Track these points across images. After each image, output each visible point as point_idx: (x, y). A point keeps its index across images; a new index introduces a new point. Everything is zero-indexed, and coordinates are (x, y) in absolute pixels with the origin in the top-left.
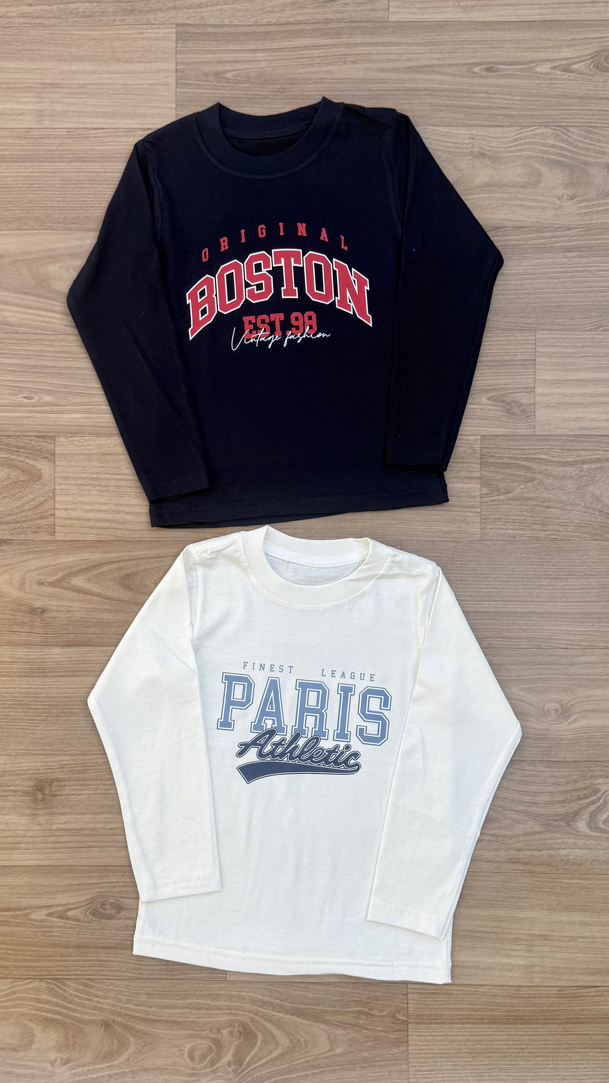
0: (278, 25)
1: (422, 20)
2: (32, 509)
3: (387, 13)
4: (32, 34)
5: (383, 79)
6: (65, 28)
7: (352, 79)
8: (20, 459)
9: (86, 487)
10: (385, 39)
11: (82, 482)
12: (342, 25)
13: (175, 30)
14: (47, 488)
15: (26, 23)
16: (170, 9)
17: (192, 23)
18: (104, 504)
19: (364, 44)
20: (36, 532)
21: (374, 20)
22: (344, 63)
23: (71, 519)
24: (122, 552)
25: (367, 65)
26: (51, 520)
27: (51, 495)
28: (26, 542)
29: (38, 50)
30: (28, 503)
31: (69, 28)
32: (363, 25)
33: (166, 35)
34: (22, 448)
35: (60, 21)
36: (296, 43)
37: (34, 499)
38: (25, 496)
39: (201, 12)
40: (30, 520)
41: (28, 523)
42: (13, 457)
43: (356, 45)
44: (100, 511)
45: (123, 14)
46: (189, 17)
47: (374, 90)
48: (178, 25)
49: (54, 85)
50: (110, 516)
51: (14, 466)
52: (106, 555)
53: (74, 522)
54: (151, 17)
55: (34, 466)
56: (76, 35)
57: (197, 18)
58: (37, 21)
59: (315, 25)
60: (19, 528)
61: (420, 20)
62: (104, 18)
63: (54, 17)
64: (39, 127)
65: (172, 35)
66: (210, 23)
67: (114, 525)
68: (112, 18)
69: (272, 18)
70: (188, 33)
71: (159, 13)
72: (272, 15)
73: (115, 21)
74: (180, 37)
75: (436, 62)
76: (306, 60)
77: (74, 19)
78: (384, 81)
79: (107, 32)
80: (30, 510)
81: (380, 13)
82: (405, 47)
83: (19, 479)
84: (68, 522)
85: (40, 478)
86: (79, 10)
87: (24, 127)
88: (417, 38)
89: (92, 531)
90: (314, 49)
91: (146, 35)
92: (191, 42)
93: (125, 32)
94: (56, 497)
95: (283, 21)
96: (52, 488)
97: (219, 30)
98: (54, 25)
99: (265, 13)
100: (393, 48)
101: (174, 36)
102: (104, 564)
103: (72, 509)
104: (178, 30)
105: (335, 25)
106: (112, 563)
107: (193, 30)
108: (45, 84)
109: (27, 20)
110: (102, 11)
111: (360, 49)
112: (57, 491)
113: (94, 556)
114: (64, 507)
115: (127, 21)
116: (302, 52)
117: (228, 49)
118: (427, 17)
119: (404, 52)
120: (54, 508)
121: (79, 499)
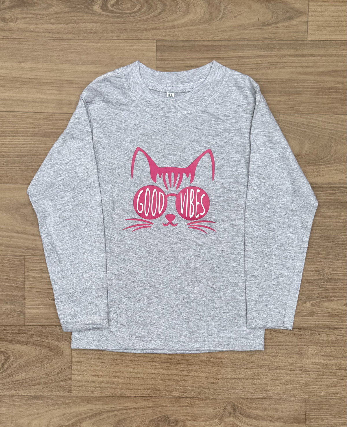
0: (229, 40)
1: (331, 39)
2: (56, 374)
3: (306, 34)
4: (54, 44)
5: (303, 80)
6: (77, 41)
7: (280, 79)
8: (48, 341)
9: (93, 360)
10: (305, 52)
11: (90, 356)
12: (274, 42)
13: (155, 44)
14: (66, 361)
15: (50, 37)
16: (152, 29)
17: (168, 39)
18: (104, 371)
19: (289, 56)
20: (59, 390)
21: (297, 39)
22: (275, 68)
23: (82, 381)
24: (116, 404)
25: (291, 70)
26: (70, 382)
27: (69, 364)
28: (51, 397)
29: (58, 56)
30: (54, 370)
31: (80, 41)
32: (289, 42)
33: (149, 47)
34: (50, 334)
35: (74, 36)
36: (241, 54)
37: (57, 368)
38: (52, 366)
39: (174, 32)
40: (54, 382)
41: (53, 384)
42: (44, 340)
43: (284, 56)
44: (102, 376)
45: (119, 32)
46: (166, 35)
47: (296, 88)
48: (158, 40)
49: (69, 82)
50: (108, 379)
51: (44, 346)
52: (106, 407)
53: (85, 383)
54: (139, 34)
55: (57, 346)
56: (85, 46)
57: (172, 35)
58: (58, 36)
59: (255, 41)
60: (47, 387)
61: (329, 40)
62: (105, 35)
63: (70, 33)
64: (59, 112)
65: (153, 48)
66: (180, 39)
67: (112, 386)
68: (111, 35)
69: (225, 36)
70: (165, 46)
71: (144, 31)
72: (225, 34)
73: (113, 37)
74: (159, 49)
75: (340, 69)
76: (248, 66)
77: (84, 35)
78: (304, 81)
79: (107, 44)
80: (54, 375)
81: (302, 34)
82: (319, 58)
83: (48, 354)
84: (81, 383)
85: (62, 354)
86: (88, 28)
87: (49, 111)
88: (327, 52)
89: (97, 390)
90: (254, 58)
91: (135, 47)
92: (167, 53)
93: (121, 45)
94: (73, 366)
95: (232, 37)
96: (70, 360)
97: (187, 44)
98: (70, 39)
99: (219, 32)
100: (310, 58)
101: (156, 48)
102: (104, 412)
103: (83, 375)
104: (157, 45)
105: (269, 42)
106: (109, 412)
107: (168, 44)
108: (63, 80)
109: (50, 35)
110: (103, 29)
111: (287, 59)
112: (74, 362)
113: (98, 407)
114: (78, 373)
115: (121, 37)
116: (245, 60)
117: (192, 57)
118: (334, 37)
119: (318, 61)
120: (71, 374)
121: (88, 368)
